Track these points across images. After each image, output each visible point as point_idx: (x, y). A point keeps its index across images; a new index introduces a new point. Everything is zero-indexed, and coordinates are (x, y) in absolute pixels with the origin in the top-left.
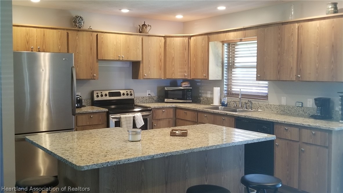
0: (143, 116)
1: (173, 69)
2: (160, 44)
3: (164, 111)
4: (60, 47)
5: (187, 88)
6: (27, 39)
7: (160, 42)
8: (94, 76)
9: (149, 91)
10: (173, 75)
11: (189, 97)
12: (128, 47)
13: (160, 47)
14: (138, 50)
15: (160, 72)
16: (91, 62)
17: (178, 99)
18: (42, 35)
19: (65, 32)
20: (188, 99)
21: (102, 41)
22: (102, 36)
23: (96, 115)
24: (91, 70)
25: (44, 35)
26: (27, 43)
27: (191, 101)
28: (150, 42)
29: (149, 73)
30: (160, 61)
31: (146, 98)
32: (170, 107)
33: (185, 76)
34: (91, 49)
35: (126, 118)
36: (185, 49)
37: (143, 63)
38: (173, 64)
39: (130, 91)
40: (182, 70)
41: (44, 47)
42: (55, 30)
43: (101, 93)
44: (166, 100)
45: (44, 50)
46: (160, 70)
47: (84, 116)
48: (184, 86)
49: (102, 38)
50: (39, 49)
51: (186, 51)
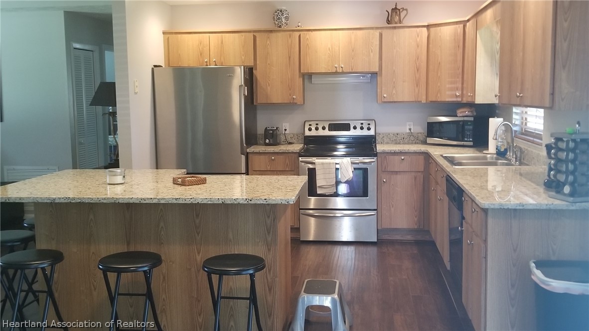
0: (353, 163)
1: (439, 84)
2: (418, 40)
3: (403, 158)
4: (243, 57)
5: (466, 119)
6: (201, 49)
7: (418, 36)
8: (294, 98)
9: (410, 123)
10: (439, 95)
11: (467, 136)
12: (353, 51)
13: (418, 47)
14: (372, 54)
15: (417, 91)
16: (290, 77)
17: (449, 139)
18: (220, 42)
19: (251, 35)
20: (466, 139)
21: (308, 44)
22: (308, 37)
23: (281, 157)
24: (290, 90)
25: (222, 43)
26: (201, 55)
27: (471, 144)
28: (395, 39)
29: (394, 92)
30: (418, 70)
31: (403, 136)
32: (416, 152)
33: (457, 96)
34: (290, 58)
35: (323, 164)
36: (459, 47)
37: (381, 75)
38: (439, 74)
39: (369, 122)
40: (453, 86)
41: (222, 59)
42: (236, 35)
43: (317, 124)
44: (429, 140)
45: (222, 63)
46: (417, 86)
47: (262, 157)
48: (461, 115)
49: (307, 39)
50: (215, 62)
51: (459, 50)
